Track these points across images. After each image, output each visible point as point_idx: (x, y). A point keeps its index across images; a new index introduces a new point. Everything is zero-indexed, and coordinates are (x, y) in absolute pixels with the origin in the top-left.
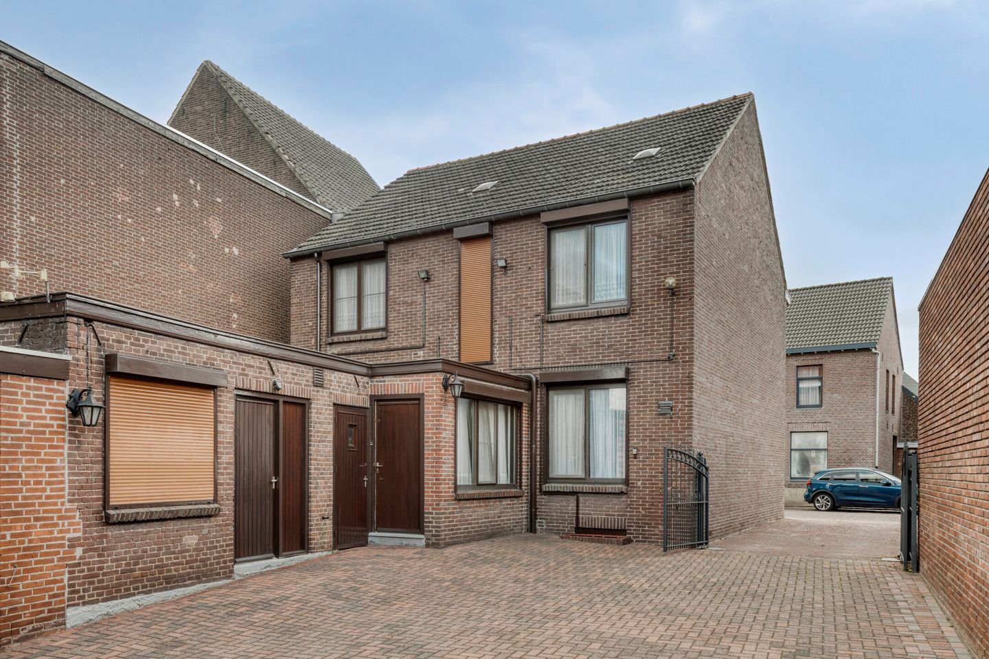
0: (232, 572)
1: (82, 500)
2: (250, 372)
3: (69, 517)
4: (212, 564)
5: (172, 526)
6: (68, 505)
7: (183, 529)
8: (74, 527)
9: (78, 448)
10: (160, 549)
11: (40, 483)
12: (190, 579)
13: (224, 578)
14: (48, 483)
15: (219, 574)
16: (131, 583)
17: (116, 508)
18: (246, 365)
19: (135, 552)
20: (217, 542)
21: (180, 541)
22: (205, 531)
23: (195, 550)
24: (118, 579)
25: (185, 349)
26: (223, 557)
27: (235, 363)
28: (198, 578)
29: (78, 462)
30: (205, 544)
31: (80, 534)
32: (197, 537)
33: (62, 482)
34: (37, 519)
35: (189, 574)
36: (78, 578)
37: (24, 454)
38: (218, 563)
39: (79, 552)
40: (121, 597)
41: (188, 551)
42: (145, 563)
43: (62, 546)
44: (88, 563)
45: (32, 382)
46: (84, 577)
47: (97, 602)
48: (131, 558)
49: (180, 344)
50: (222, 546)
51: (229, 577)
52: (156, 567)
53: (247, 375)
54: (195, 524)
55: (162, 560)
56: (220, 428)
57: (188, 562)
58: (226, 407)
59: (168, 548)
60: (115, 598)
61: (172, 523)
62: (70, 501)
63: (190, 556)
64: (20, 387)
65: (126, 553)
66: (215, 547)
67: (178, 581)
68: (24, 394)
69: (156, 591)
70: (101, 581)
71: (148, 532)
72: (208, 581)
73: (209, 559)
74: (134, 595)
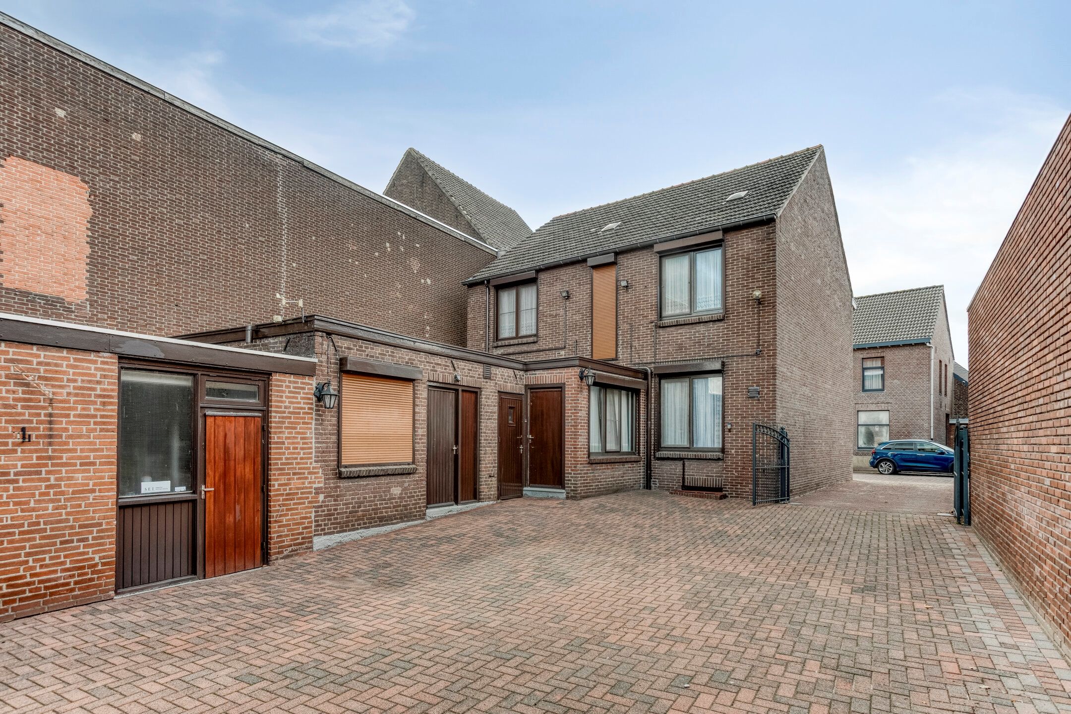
0: (425, 514)
1: (324, 461)
2: (439, 369)
3: (315, 473)
4: (411, 509)
5: (383, 480)
6: (314, 465)
7: (391, 483)
8: (318, 480)
9: (321, 424)
10: (375, 497)
11: (296, 448)
12: (395, 519)
13: (419, 519)
14: (302, 449)
15: (415, 516)
16: (356, 520)
17: (346, 467)
18: (435, 364)
19: (358, 498)
20: (415, 492)
21: (389, 491)
22: (406, 485)
23: (399, 498)
24: (347, 517)
25: (394, 353)
26: (418, 503)
27: (427, 362)
28: (401, 518)
29: (321, 434)
30: (406, 494)
31: (322, 485)
32: (400, 489)
33: (311, 448)
34: (294, 474)
35: (395, 515)
36: (321, 516)
37: (287, 428)
38: (415, 508)
39: (321, 497)
40: (349, 531)
41: (394, 498)
42: (365, 506)
43: (310, 493)
44: (327, 506)
45: (292, 378)
46: (325, 515)
47: (333, 533)
48: (356, 503)
49: (390, 349)
50: (418, 496)
51: (423, 519)
52: (373, 510)
53: (436, 371)
54: (399, 479)
55: (376, 505)
56: (417, 410)
57: (394, 507)
58: (421, 394)
59: (381, 496)
60: (345, 531)
61: (383, 478)
62: (316, 462)
63: (396, 502)
64: (284, 381)
65: (352, 499)
66: (413, 496)
67: (387, 520)
68: (288, 387)
69: (373, 527)
70: (336, 519)
71: (367, 485)
72: (408, 521)
73: (409, 505)
74: (357, 529)
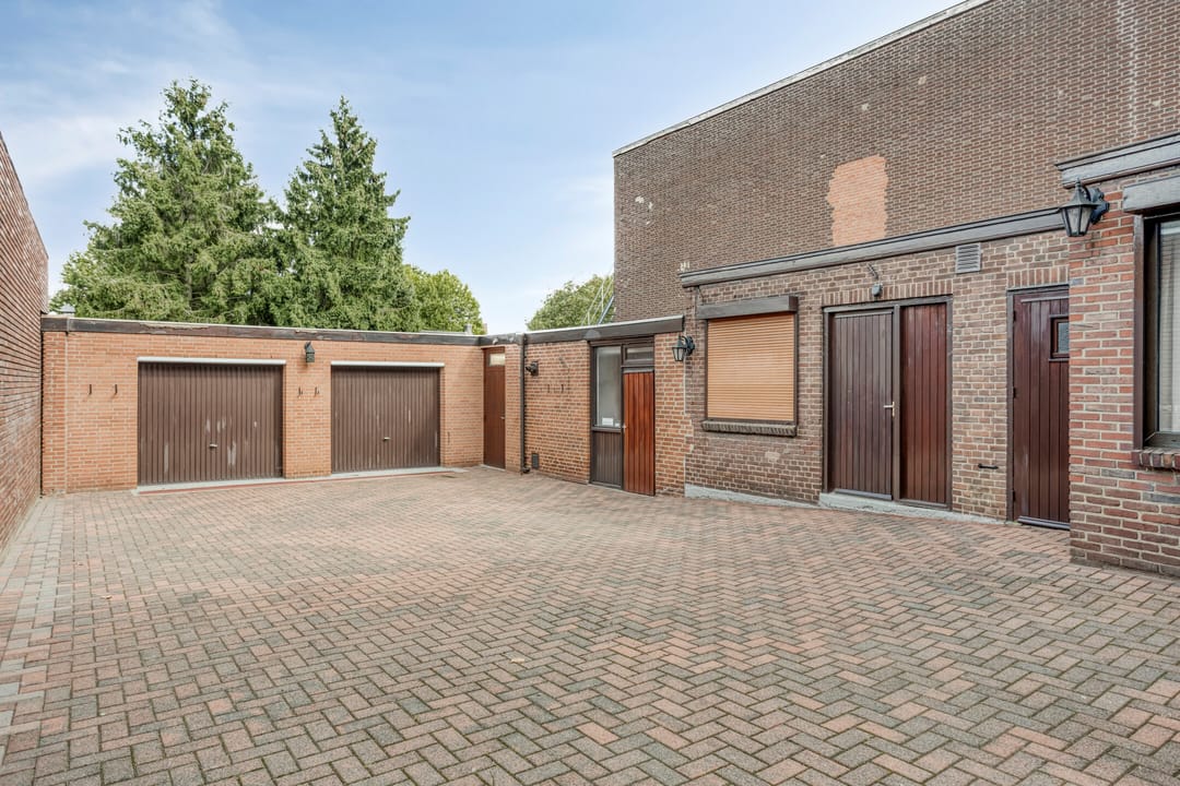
0: (817, 498)
1: (693, 412)
2: (842, 285)
3: (686, 423)
4: (794, 484)
5: (757, 440)
6: (686, 415)
7: (765, 445)
8: (689, 430)
9: (691, 377)
10: (745, 458)
11: (671, 399)
12: (771, 491)
13: (807, 502)
14: (676, 399)
15: (801, 496)
16: (724, 479)
17: (712, 420)
18: (835, 279)
19: (727, 456)
20: (800, 463)
21: (764, 455)
22: (786, 451)
23: (776, 466)
24: (715, 473)
26: (806, 480)
27: (820, 281)
28: (779, 493)
29: (692, 386)
30: (787, 463)
31: (692, 435)
32: (779, 455)
33: (682, 399)
34: (671, 422)
35: (770, 486)
36: (690, 465)
37: (665, 381)
38: (801, 485)
39: (692, 447)
40: (717, 488)
41: (769, 465)
42: (733, 466)
43: (682, 441)
44: (697, 457)
45: (668, 336)
46: (695, 466)
47: (701, 485)
48: (724, 460)
49: (762, 281)
50: (806, 469)
51: (815, 503)
52: (742, 472)
53: (838, 289)
54: (776, 442)
55: (746, 467)
56: (802, 350)
57: (769, 476)
58: (810, 328)
59: (752, 459)
60: (713, 487)
61: (756, 437)
62: (687, 412)
63: (772, 470)
64: (662, 340)
65: (721, 455)
66: (798, 468)
67: (760, 490)
68: (665, 345)
69: (742, 492)
70: (704, 472)
71: (736, 442)
72: (791, 500)
73: (792, 478)
74: (725, 489)
